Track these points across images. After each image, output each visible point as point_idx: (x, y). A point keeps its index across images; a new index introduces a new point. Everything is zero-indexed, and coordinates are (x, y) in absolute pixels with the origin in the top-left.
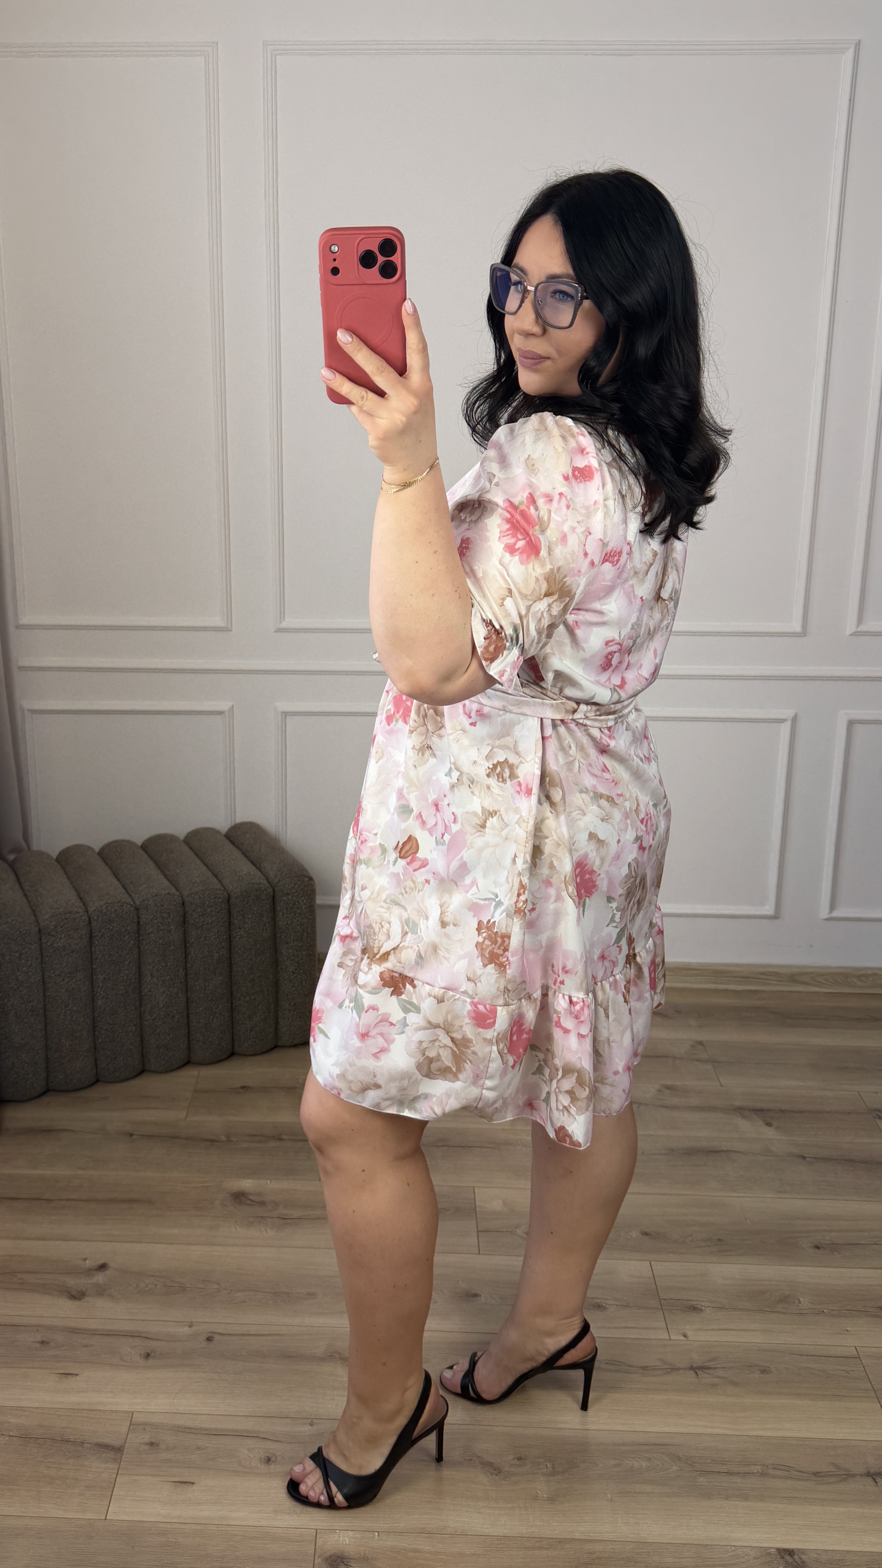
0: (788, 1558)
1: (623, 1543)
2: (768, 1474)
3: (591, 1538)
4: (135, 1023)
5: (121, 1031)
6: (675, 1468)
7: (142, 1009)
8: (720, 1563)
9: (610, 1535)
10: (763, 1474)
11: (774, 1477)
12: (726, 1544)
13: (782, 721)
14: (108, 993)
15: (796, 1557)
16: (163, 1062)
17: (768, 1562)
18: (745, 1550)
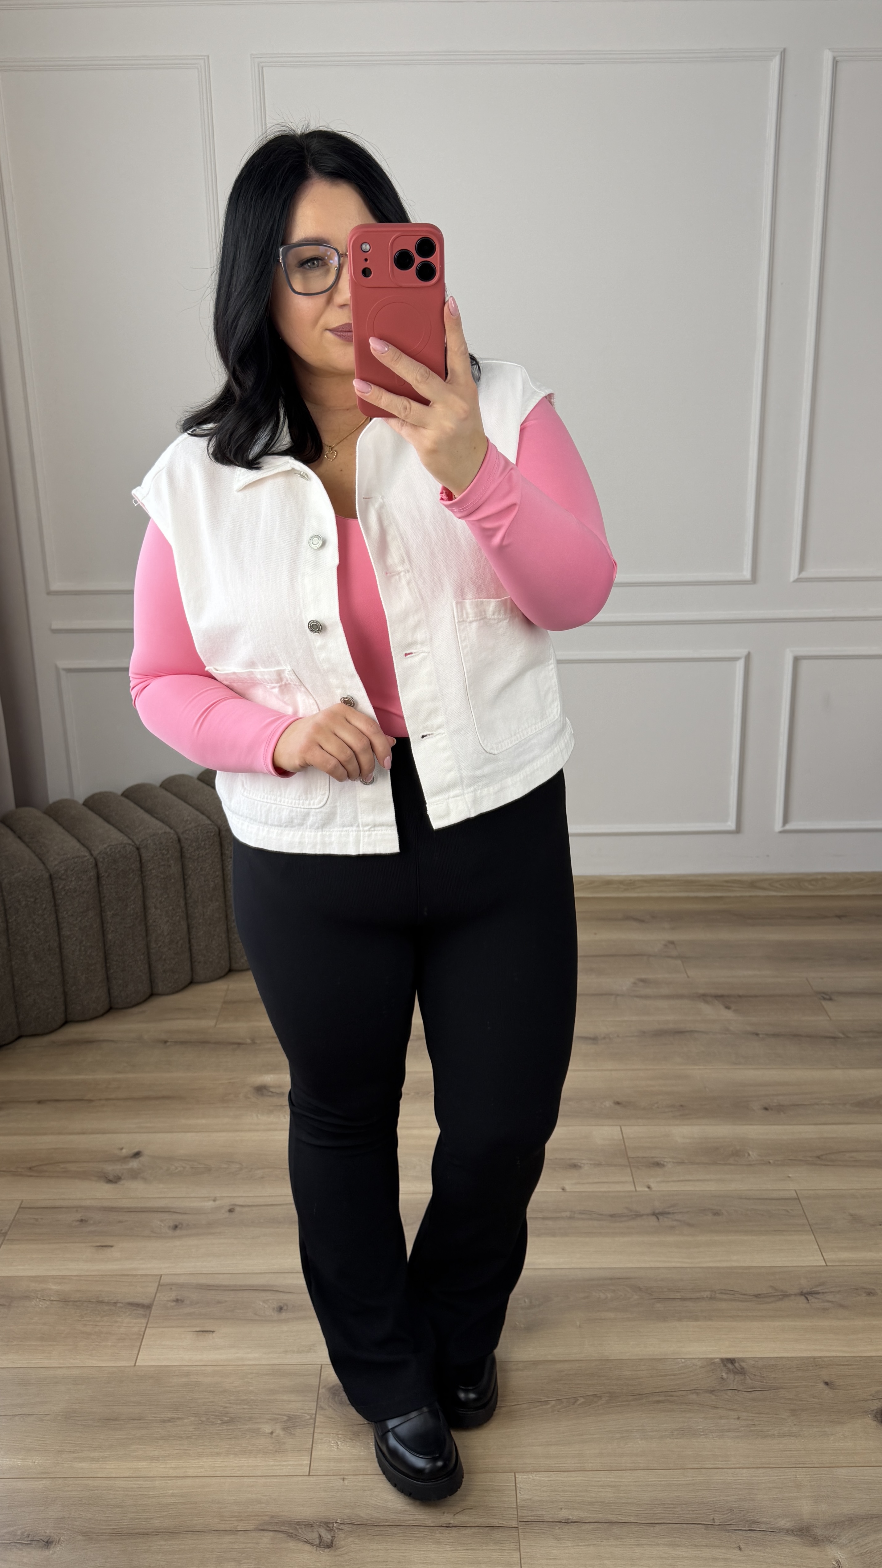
0: (730, 1365)
1: (588, 1361)
2: (716, 1298)
3: (562, 1359)
6: (636, 1297)
8: (671, 1373)
9: (578, 1355)
10: (712, 1298)
11: (721, 1300)
12: (677, 1357)
13: (736, 659)
15: (737, 1365)
17: (713, 1370)
18: (693, 1361)
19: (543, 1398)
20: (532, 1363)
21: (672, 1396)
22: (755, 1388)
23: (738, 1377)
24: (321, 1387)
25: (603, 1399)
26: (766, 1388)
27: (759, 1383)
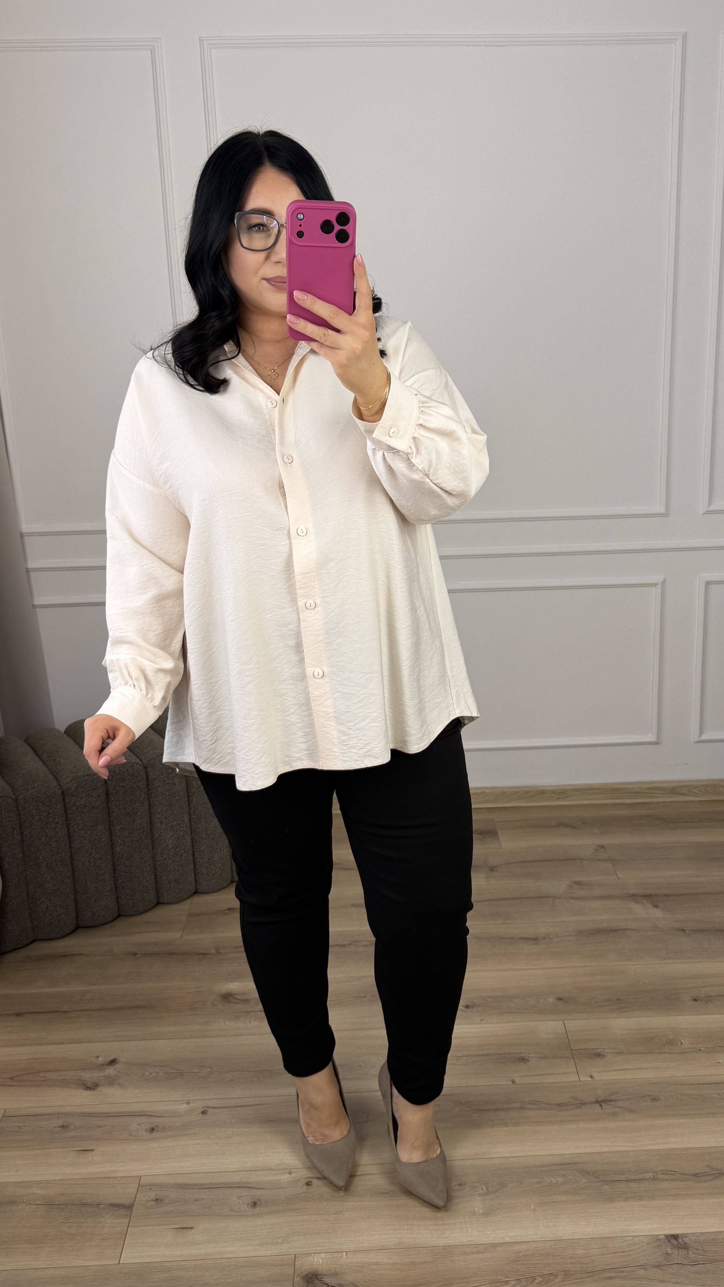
0: (674, 1241)
1: (543, 1242)
2: (658, 1179)
3: (519, 1241)
4: (149, 863)
5: (138, 872)
6: (584, 1180)
7: (154, 852)
8: (621, 1250)
9: (533, 1236)
10: (654, 1179)
11: (662, 1180)
12: (625, 1235)
13: (654, 585)
14: (125, 840)
15: (680, 1240)
16: (175, 895)
17: (658, 1246)
18: (641, 1238)
19: (503, 1278)
20: (491, 1245)
21: (622, 1272)
22: (698, 1262)
23: (682, 1252)
24: (295, 1276)
25: (558, 1278)
26: (708, 1261)
27: (701, 1257)
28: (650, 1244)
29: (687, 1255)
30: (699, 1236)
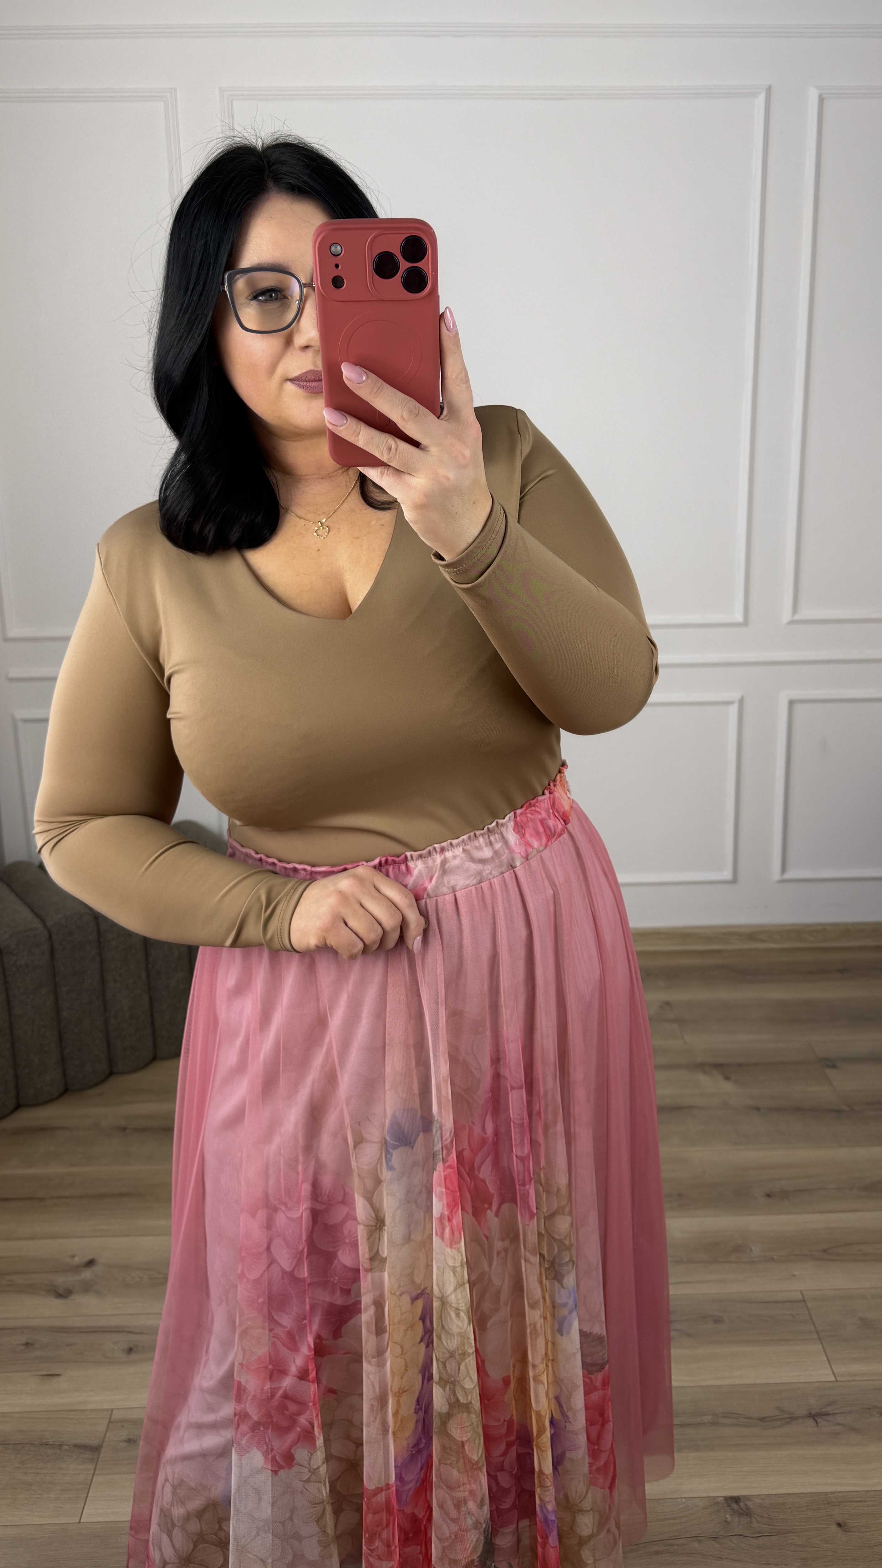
0: (735, 1506)
2: (718, 1423)
8: (671, 1516)
12: (677, 1497)
13: (730, 703)
15: (742, 1504)
17: (714, 1512)
18: (695, 1501)
21: (672, 1545)
22: (762, 1533)
23: (744, 1520)
26: (774, 1533)
27: (766, 1526)
28: (706, 1509)
29: (749, 1525)
30: (764, 1499)
